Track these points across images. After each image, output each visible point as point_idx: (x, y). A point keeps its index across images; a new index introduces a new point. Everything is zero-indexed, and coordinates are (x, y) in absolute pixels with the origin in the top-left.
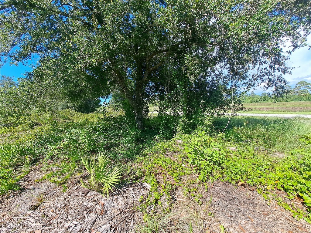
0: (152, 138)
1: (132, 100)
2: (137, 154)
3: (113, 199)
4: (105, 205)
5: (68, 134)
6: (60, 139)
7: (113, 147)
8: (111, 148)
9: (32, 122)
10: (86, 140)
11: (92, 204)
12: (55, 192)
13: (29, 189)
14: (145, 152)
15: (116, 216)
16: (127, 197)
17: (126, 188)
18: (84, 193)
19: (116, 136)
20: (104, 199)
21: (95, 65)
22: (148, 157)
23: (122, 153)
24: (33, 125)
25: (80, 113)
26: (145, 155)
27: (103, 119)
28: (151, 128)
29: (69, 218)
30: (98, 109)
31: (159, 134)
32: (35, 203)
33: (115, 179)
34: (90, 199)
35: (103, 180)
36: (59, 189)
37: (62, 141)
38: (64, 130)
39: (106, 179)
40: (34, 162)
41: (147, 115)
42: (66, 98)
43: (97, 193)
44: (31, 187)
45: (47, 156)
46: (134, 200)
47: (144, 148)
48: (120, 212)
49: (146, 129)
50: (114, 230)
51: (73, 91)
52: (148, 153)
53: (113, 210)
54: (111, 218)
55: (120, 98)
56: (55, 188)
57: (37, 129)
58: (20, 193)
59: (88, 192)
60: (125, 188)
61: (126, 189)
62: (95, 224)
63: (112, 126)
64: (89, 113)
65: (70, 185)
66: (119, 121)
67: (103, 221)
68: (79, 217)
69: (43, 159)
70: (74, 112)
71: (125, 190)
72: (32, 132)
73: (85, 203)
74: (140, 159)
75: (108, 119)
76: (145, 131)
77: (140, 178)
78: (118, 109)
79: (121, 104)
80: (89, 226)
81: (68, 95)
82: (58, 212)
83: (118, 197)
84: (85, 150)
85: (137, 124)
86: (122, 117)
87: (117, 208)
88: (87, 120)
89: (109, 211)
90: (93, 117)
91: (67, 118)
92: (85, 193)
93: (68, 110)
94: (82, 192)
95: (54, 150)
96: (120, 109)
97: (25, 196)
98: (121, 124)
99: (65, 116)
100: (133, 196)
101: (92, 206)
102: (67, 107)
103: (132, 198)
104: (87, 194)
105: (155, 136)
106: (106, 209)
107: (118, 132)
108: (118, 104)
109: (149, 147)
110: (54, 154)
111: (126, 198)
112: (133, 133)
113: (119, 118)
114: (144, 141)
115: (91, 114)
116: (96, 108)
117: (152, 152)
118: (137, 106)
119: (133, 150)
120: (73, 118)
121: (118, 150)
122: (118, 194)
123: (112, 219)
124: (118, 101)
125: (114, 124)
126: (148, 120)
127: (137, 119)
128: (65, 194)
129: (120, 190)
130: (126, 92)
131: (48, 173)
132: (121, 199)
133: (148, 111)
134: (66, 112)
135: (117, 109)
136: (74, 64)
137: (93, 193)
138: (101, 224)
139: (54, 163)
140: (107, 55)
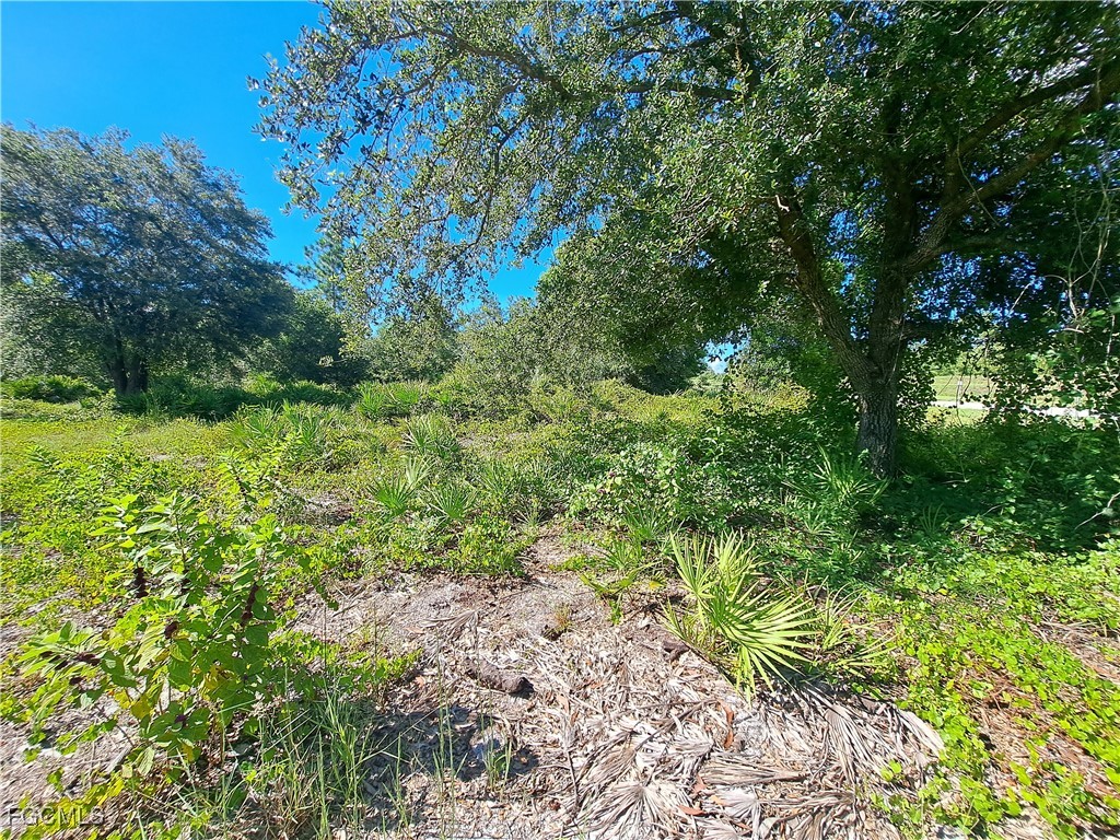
0: (945, 525)
1: (849, 347)
2: (865, 576)
3: (766, 715)
4: (739, 722)
5: (626, 457)
6: (603, 468)
7: (755, 523)
8: (750, 527)
9: (533, 411)
10: (674, 482)
11: (695, 696)
12: (593, 612)
13: (537, 582)
14: (907, 578)
15: (781, 780)
16: (826, 732)
17: (819, 697)
18: (669, 651)
19: (767, 486)
20: (734, 699)
21: (730, 228)
22: (922, 605)
23: (793, 557)
24: (536, 419)
25: (643, 394)
26: (906, 595)
27: (719, 416)
28: (939, 479)
29: (632, 706)
30: (695, 381)
31: (996, 513)
32: (554, 625)
33: (781, 646)
34: (690, 678)
35: (733, 633)
36: (603, 612)
37: (608, 474)
38: (607, 443)
39: (745, 634)
40: (545, 516)
41: (920, 414)
42: (615, 345)
43: (712, 669)
44: (542, 579)
45: (572, 508)
46: (855, 760)
47: (901, 560)
48: (796, 774)
49: (909, 479)
50: (775, 826)
51: (634, 324)
52: (924, 587)
53: (769, 754)
54: (764, 777)
55: (782, 339)
56: (592, 602)
57: (544, 432)
58: (522, 585)
59: (683, 652)
60: (815, 694)
61: (822, 703)
62: (708, 766)
63: (751, 446)
64: (667, 394)
65: (628, 609)
66: (782, 432)
67: (732, 772)
68: (657, 716)
69: (563, 512)
70: (627, 389)
71: (818, 703)
72: (533, 437)
73: (673, 682)
74: (882, 605)
75: (736, 420)
76: (908, 486)
77: (882, 681)
78: (769, 382)
79: (783, 363)
80: (691, 761)
81: (622, 337)
82: (602, 674)
83: (788, 716)
84: (671, 513)
85: (867, 451)
86: (794, 417)
87: (784, 754)
88: (662, 416)
89: (750, 749)
90: (682, 409)
91: (606, 407)
92: (674, 653)
93: (611, 381)
94: (665, 643)
95: (588, 495)
96: (781, 384)
97: (532, 596)
98: (786, 442)
99: (604, 398)
100: (853, 745)
101: (695, 704)
102: (608, 375)
103: (848, 749)
104: (677, 658)
105: (964, 521)
106: (740, 735)
107: (777, 471)
108: (770, 364)
109: (931, 563)
110: (587, 506)
111: (819, 735)
112: (846, 488)
113: (781, 420)
114: (899, 532)
115: (674, 396)
116: (688, 377)
117: (944, 592)
118: (873, 375)
119: (844, 558)
120: (624, 406)
121: (780, 541)
122: (788, 707)
123: (766, 784)
124: (773, 354)
125: (760, 439)
126: (925, 439)
127: (869, 431)
128: (617, 630)
129: (796, 696)
130: (823, 314)
131: (573, 555)
132: (800, 729)
133: (926, 395)
134: (607, 389)
135: (767, 385)
136: (664, 238)
137: (697, 662)
138: (727, 778)
139: (585, 532)
140: (774, 184)
